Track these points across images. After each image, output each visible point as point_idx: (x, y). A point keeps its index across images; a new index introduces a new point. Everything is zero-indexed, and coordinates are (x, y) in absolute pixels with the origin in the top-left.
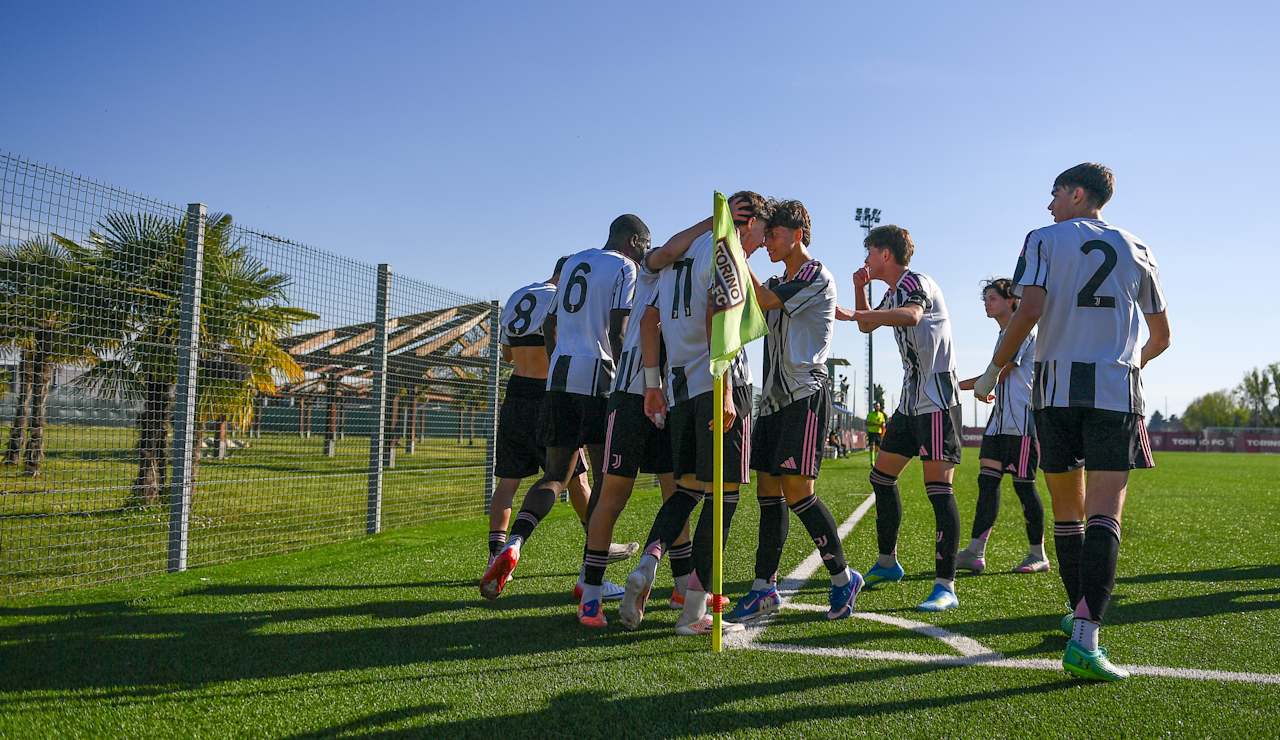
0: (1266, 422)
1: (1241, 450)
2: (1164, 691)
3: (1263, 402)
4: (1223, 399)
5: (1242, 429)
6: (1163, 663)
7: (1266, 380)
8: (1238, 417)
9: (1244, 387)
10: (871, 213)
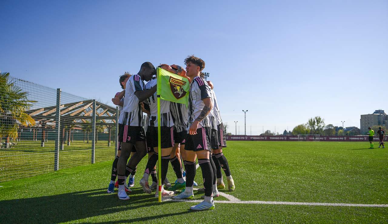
0: (314, 133)
1: (308, 141)
2: (284, 208)
3: (314, 127)
4: (303, 127)
5: (308, 134)
6: (284, 201)
7: (314, 122)
8: (307, 131)
9: (309, 123)
10: (206, 74)
